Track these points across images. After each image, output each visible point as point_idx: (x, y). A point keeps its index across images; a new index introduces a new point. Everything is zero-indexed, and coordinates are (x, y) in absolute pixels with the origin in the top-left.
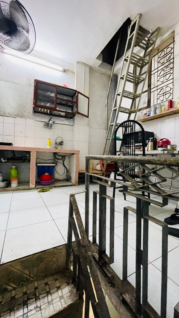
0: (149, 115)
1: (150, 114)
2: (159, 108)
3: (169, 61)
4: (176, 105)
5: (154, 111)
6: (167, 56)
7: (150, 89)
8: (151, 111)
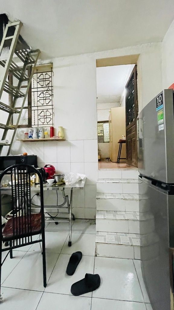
0: (30, 137)
1: (32, 135)
2: (41, 131)
3: (48, 87)
4: (57, 134)
5: (36, 132)
6: (46, 81)
7: (31, 107)
8: (33, 131)
